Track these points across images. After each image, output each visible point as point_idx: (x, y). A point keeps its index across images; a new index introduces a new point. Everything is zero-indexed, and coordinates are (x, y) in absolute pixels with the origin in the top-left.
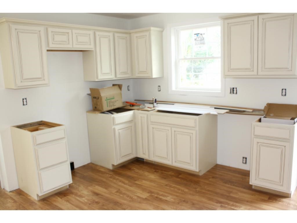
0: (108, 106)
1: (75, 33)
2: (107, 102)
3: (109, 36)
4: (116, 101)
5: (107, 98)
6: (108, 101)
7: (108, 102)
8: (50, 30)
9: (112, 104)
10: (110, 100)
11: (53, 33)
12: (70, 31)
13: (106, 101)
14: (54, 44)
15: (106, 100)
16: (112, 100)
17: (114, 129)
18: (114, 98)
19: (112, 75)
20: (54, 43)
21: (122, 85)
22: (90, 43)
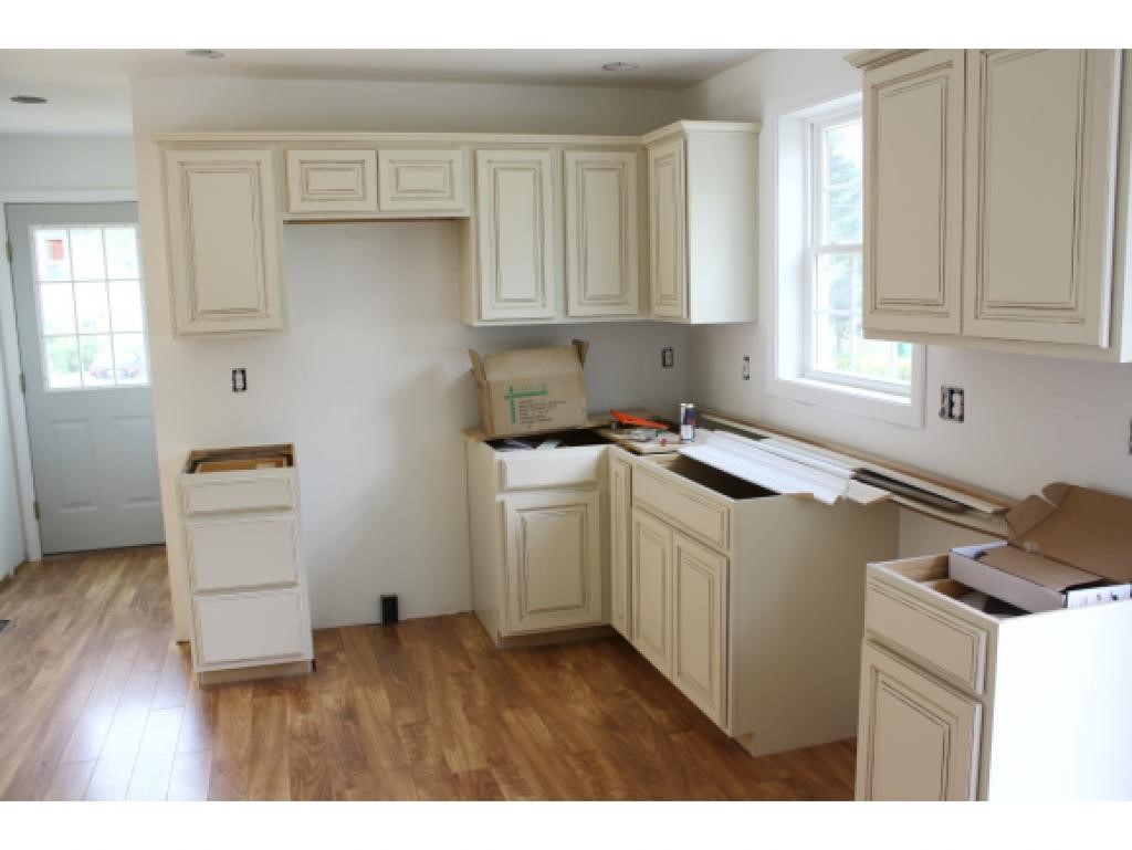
0: (514, 421)
1: (392, 162)
2: (512, 402)
3: (540, 163)
4: (552, 405)
5: (511, 389)
6: (517, 400)
7: (517, 405)
8: (295, 156)
9: (536, 413)
10: (526, 399)
11: (306, 166)
12: (369, 156)
13: (508, 401)
14: (311, 200)
15: (507, 397)
16: (537, 400)
17: (502, 504)
18: (544, 393)
19: (544, 306)
20: (307, 197)
21: (588, 344)
22: (452, 188)
